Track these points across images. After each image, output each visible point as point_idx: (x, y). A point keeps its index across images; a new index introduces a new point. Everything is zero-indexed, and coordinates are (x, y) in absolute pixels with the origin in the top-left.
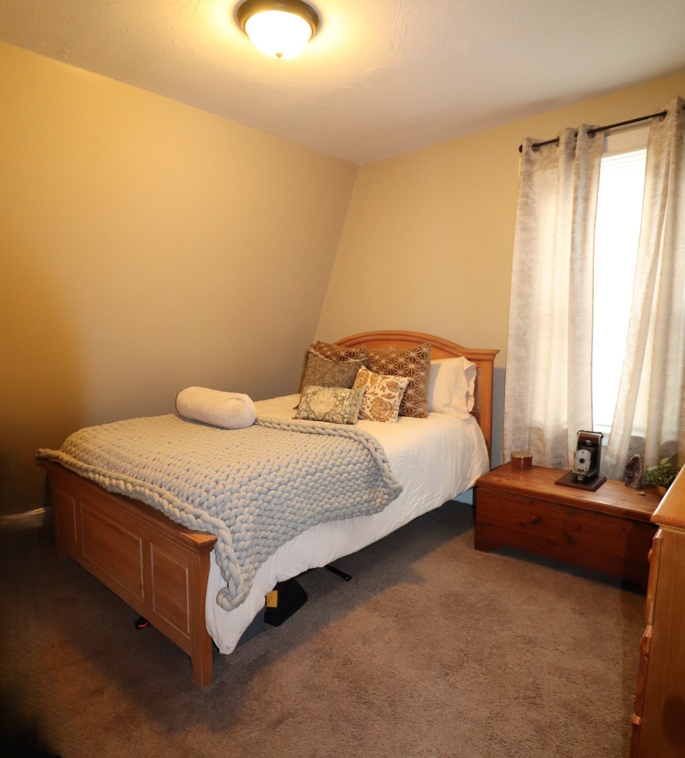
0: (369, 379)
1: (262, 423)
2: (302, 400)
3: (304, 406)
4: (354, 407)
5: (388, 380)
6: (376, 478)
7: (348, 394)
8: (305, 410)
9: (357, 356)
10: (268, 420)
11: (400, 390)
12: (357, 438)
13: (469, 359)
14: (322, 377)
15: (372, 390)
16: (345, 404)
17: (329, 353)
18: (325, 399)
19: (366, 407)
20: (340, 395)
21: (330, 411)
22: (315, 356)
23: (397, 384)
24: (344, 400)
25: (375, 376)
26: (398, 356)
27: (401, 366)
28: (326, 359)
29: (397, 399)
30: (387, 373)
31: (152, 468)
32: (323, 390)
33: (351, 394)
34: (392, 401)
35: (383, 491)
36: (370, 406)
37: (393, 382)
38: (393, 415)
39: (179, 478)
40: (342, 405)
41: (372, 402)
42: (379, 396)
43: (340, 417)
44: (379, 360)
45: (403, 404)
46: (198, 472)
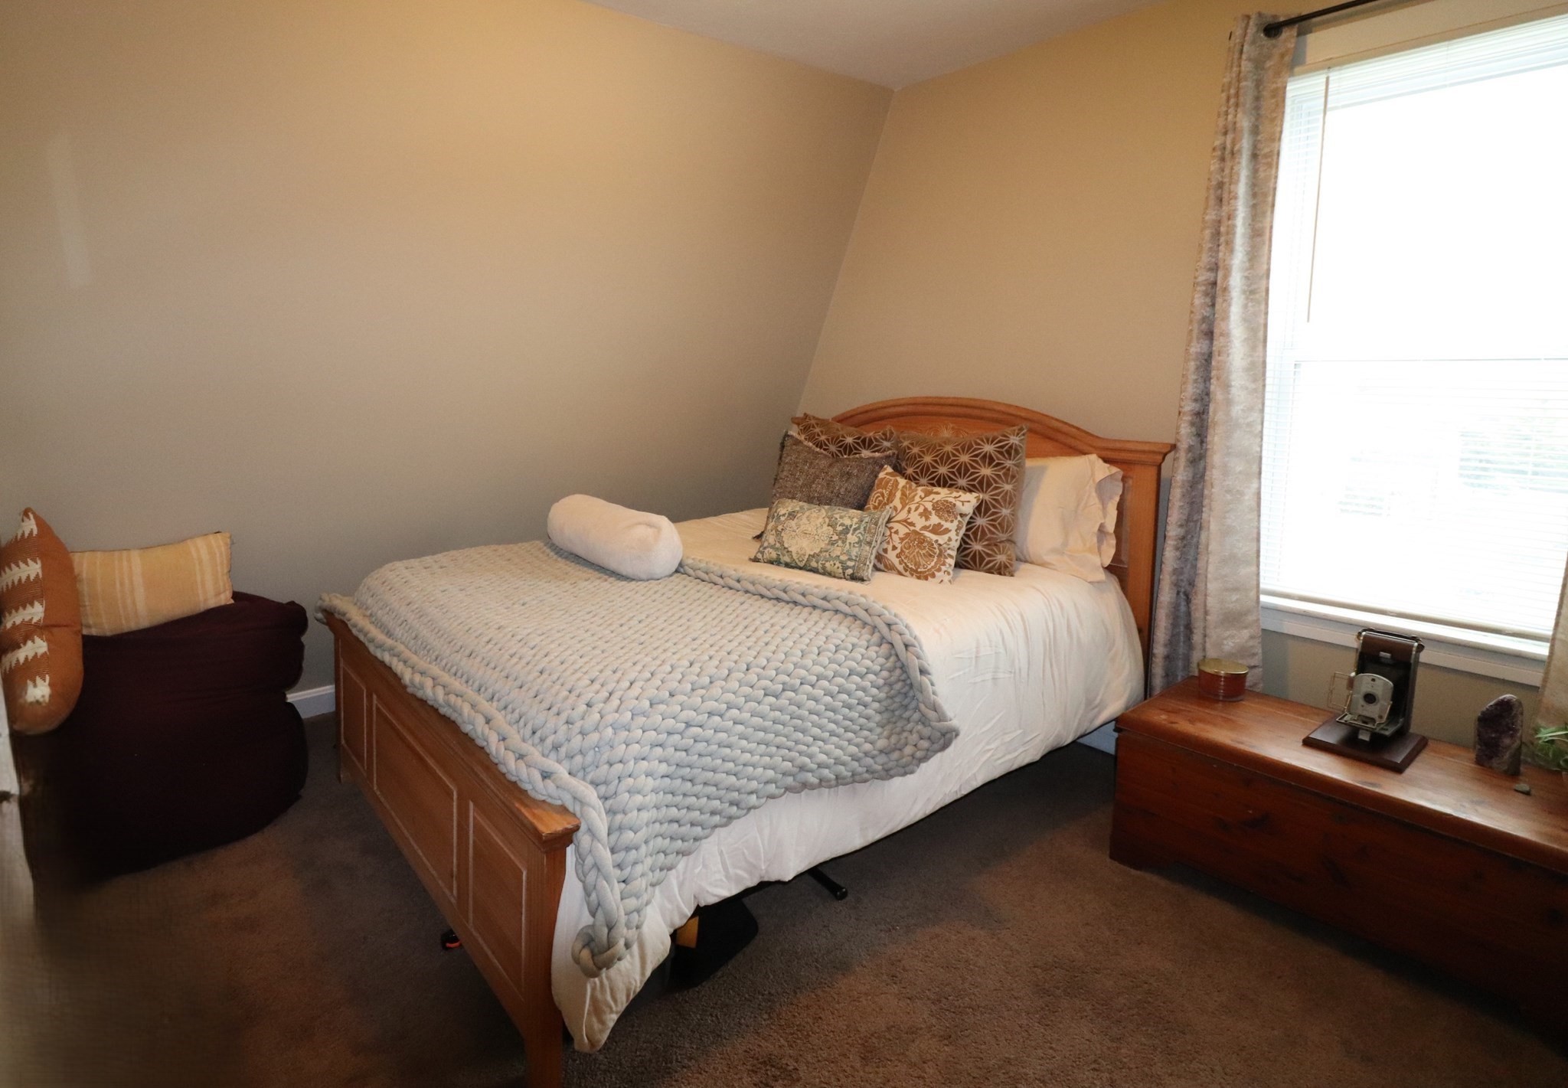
0: (898, 494)
1: (691, 572)
2: (769, 527)
3: (771, 538)
4: (868, 548)
5: (937, 498)
6: (905, 703)
7: (855, 520)
8: (773, 547)
9: (876, 446)
10: (703, 565)
11: (959, 518)
12: (868, 619)
13: (1106, 460)
14: (808, 485)
15: (902, 515)
16: (848, 541)
17: (823, 438)
18: (810, 528)
19: (890, 548)
20: (841, 521)
21: (821, 552)
22: (798, 442)
23: (955, 505)
24: (848, 533)
25: (910, 487)
26: (957, 450)
27: (963, 470)
28: (818, 449)
29: (952, 534)
30: (934, 482)
31: (483, 659)
32: (809, 509)
33: (862, 521)
34: (942, 539)
35: (918, 732)
36: (899, 546)
37: (947, 501)
38: (943, 568)
39: (524, 688)
40: (844, 542)
41: (902, 540)
42: (918, 528)
43: (838, 564)
44: (920, 457)
45: (964, 546)
46: (558, 679)
